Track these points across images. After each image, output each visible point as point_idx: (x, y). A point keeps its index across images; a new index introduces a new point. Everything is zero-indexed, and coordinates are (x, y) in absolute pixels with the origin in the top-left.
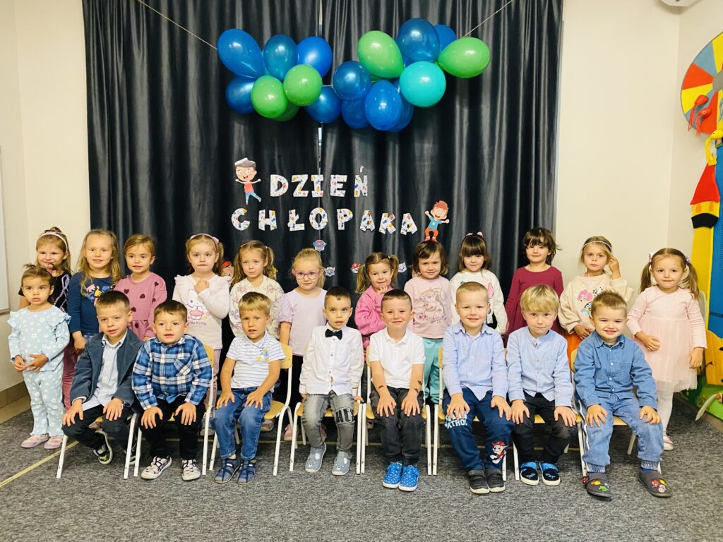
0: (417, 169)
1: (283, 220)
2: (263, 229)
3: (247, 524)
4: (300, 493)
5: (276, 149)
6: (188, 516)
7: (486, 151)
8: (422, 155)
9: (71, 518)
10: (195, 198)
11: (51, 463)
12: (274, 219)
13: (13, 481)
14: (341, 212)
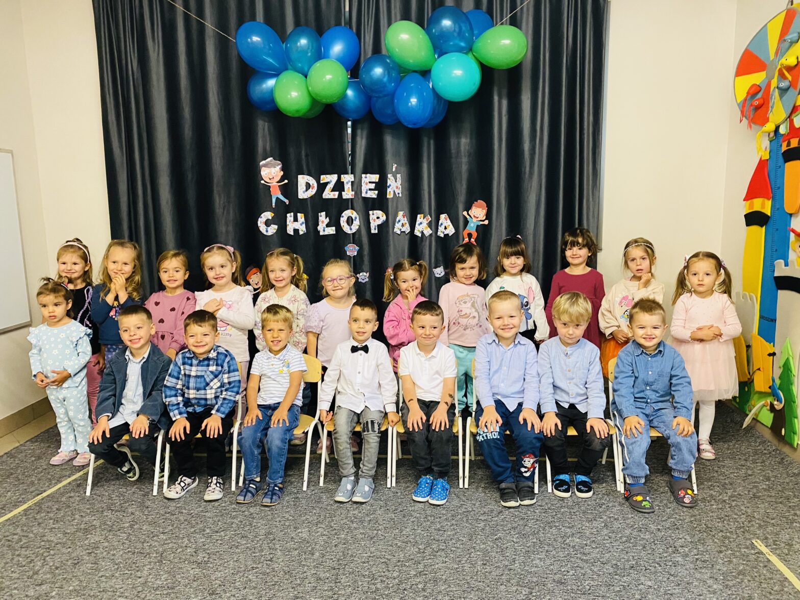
0: (454, 166)
1: (312, 223)
2: (292, 233)
3: (274, 539)
4: (329, 508)
5: (303, 147)
6: (217, 532)
7: (526, 146)
8: (458, 152)
9: (101, 535)
10: (219, 201)
11: (80, 480)
12: (303, 223)
13: (43, 499)
14: (373, 214)
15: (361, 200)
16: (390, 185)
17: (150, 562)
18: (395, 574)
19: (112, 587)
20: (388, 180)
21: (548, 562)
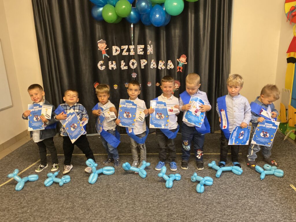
0: (173, 41)
1: (119, 65)
2: (111, 69)
5: (114, 35)
7: (202, 33)
8: (175, 35)
10: (82, 57)
12: (115, 65)
14: (142, 61)
15: (137, 56)
16: (148, 49)
17: (64, 198)
18: (156, 201)
19: (50, 208)
20: (148, 47)
21: (213, 195)
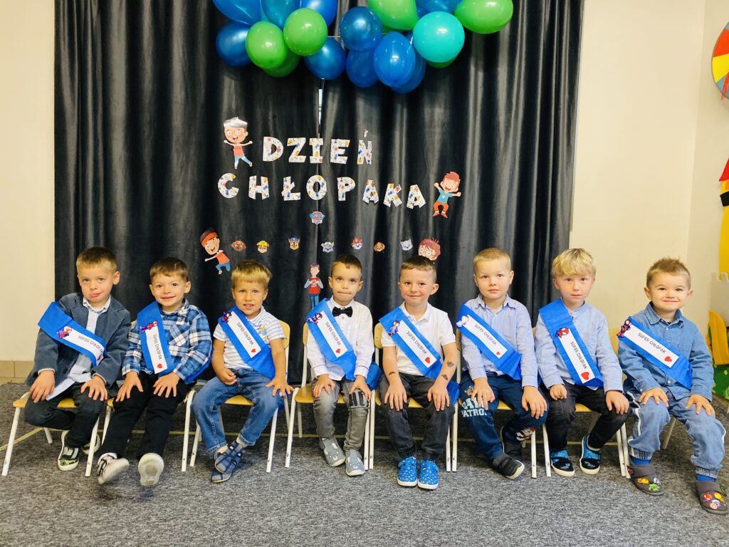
0: (427, 136)
1: (277, 188)
2: (254, 197)
3: (238, 529)
4: (299, 492)
5: (271, 108)
7: (502, 118)
8: (432, 120)
12: (266, 187)
14: (342, 181)
15: (329, 166)
16: (361, 151)
20: (359, 146)
